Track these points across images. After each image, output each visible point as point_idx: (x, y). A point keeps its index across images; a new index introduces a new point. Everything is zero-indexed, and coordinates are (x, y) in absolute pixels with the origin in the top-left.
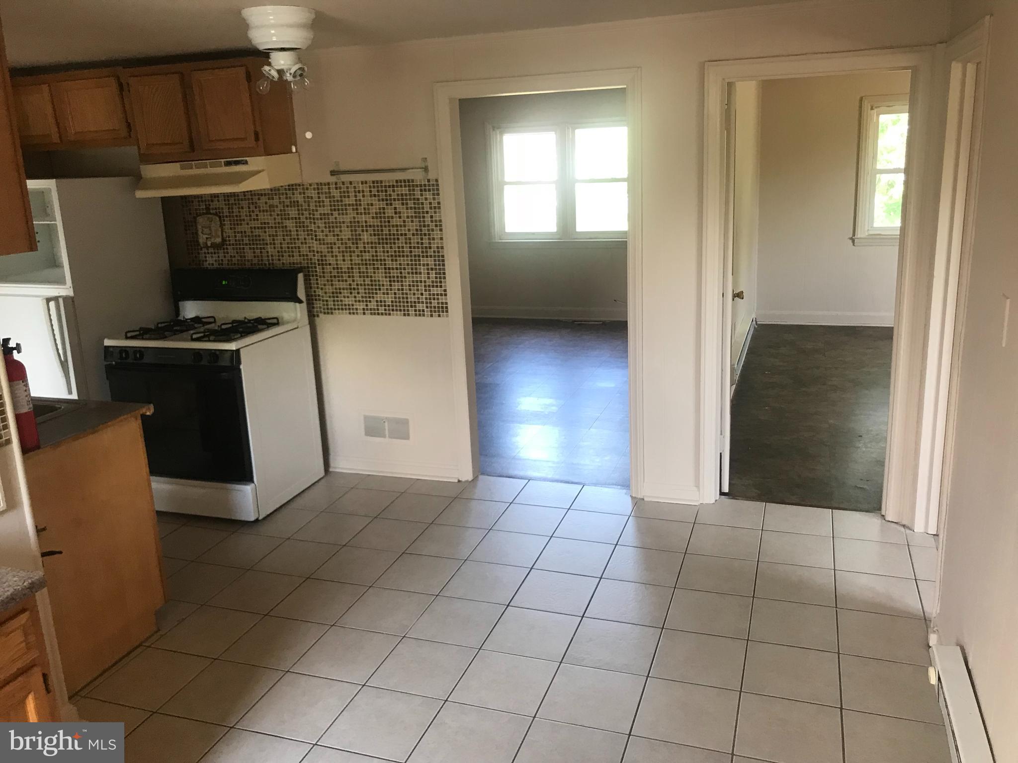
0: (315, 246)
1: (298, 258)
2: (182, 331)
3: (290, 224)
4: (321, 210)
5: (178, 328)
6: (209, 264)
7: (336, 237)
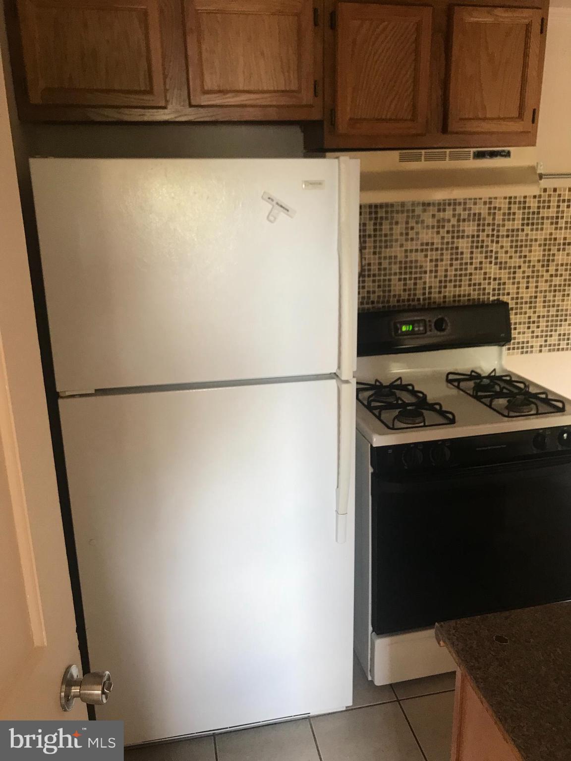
0: (493, 270)
1: (467, 288)
3: (463, 245)
4: (509, 225)
7: (522, 260)
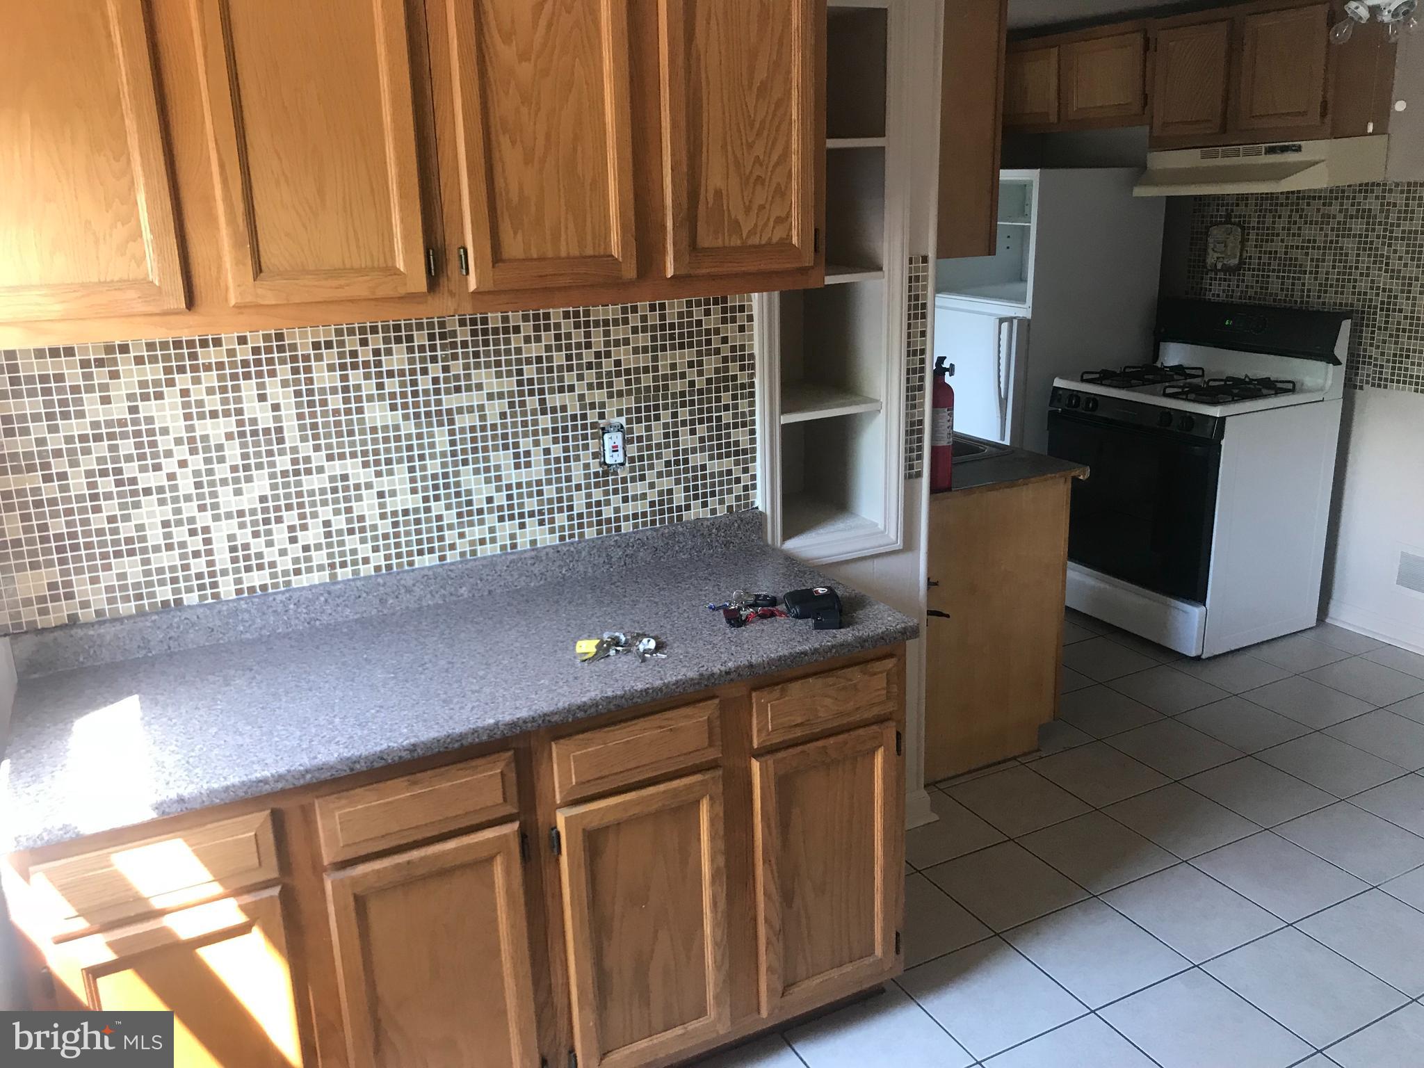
1: (1350, 296)
2: (1154, 382)
5: (1151, 377)
6: (1213, 295)
